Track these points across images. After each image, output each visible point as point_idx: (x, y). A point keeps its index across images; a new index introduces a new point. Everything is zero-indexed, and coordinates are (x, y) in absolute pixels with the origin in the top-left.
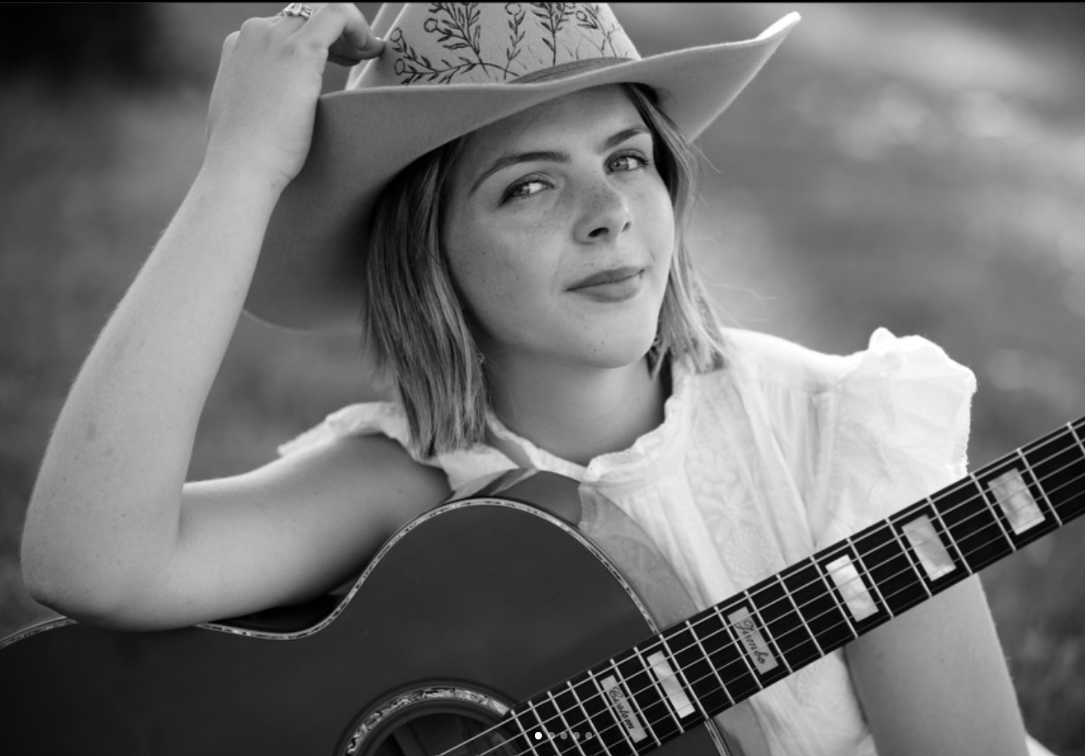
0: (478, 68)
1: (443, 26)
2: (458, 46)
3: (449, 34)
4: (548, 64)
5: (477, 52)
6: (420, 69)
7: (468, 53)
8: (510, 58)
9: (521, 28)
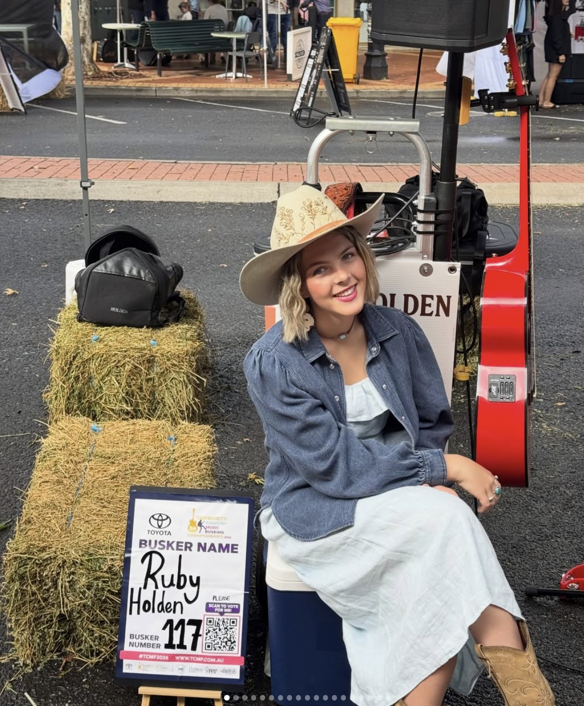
0: (295, 235)
1: (285, 224)
2: (289, 229)
3: (286, 226)
4: (313, 230)
5: (294, 230)
6: (282, 237)
7: (292, 231)
8: (303, 230)
9: (304, 220)
